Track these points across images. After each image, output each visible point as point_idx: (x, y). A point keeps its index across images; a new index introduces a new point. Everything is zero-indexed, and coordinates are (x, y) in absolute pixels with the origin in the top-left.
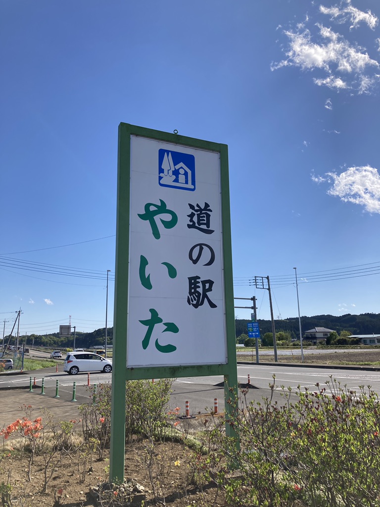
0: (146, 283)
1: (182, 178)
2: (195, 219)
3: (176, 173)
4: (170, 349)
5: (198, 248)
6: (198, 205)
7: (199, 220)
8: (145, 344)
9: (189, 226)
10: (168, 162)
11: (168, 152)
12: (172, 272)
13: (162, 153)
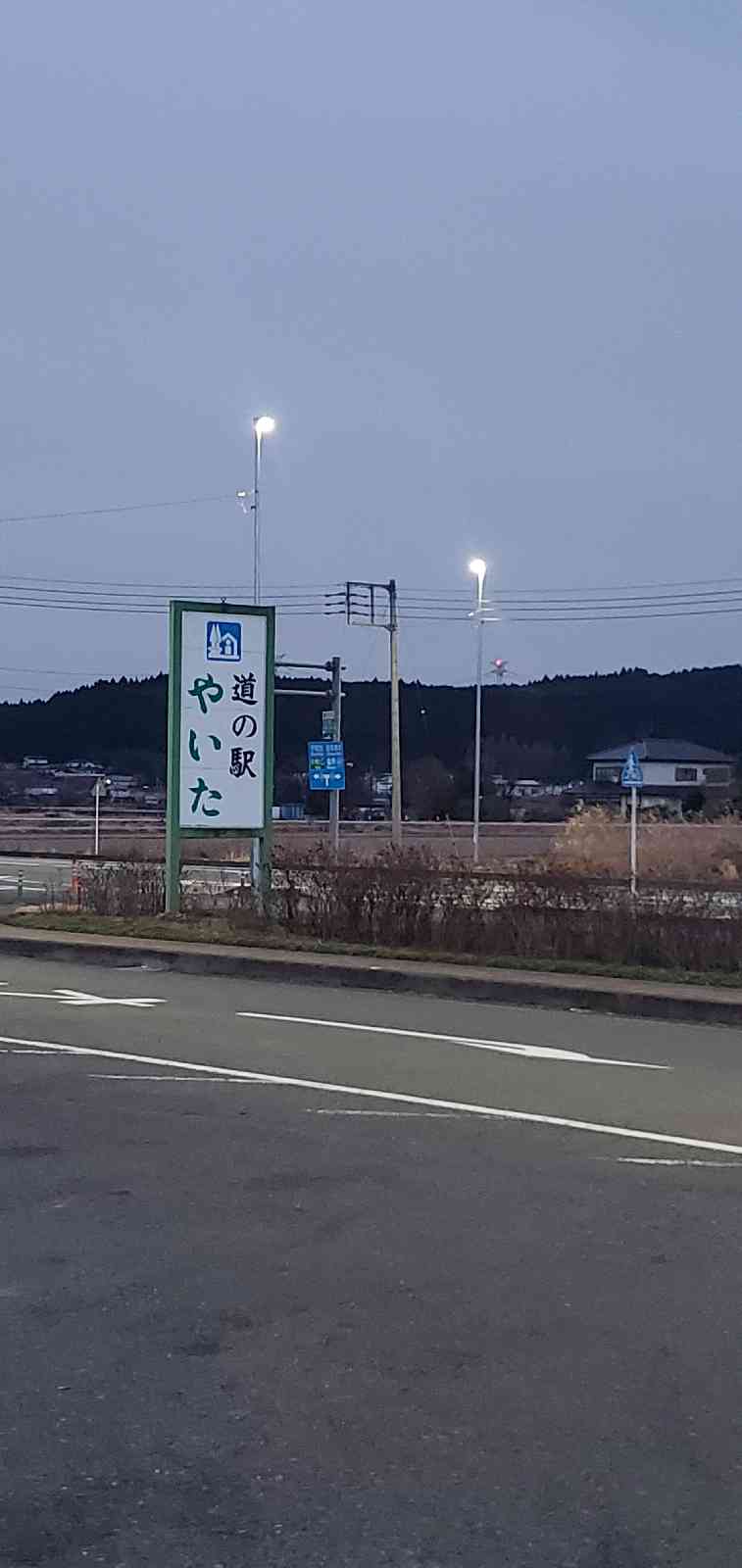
0: (195, 755)
1: (228, 649)
2: (240, 691)
3: (223, 645)
4: (214, 813)
5: (241, 720)
6: (243, 677)
7: (243, 692)
8: (194, 808)
9: (234, 699)
10: (216, 631)
11: (216, 623)
12: (217, 745)
13: (210, 624)
